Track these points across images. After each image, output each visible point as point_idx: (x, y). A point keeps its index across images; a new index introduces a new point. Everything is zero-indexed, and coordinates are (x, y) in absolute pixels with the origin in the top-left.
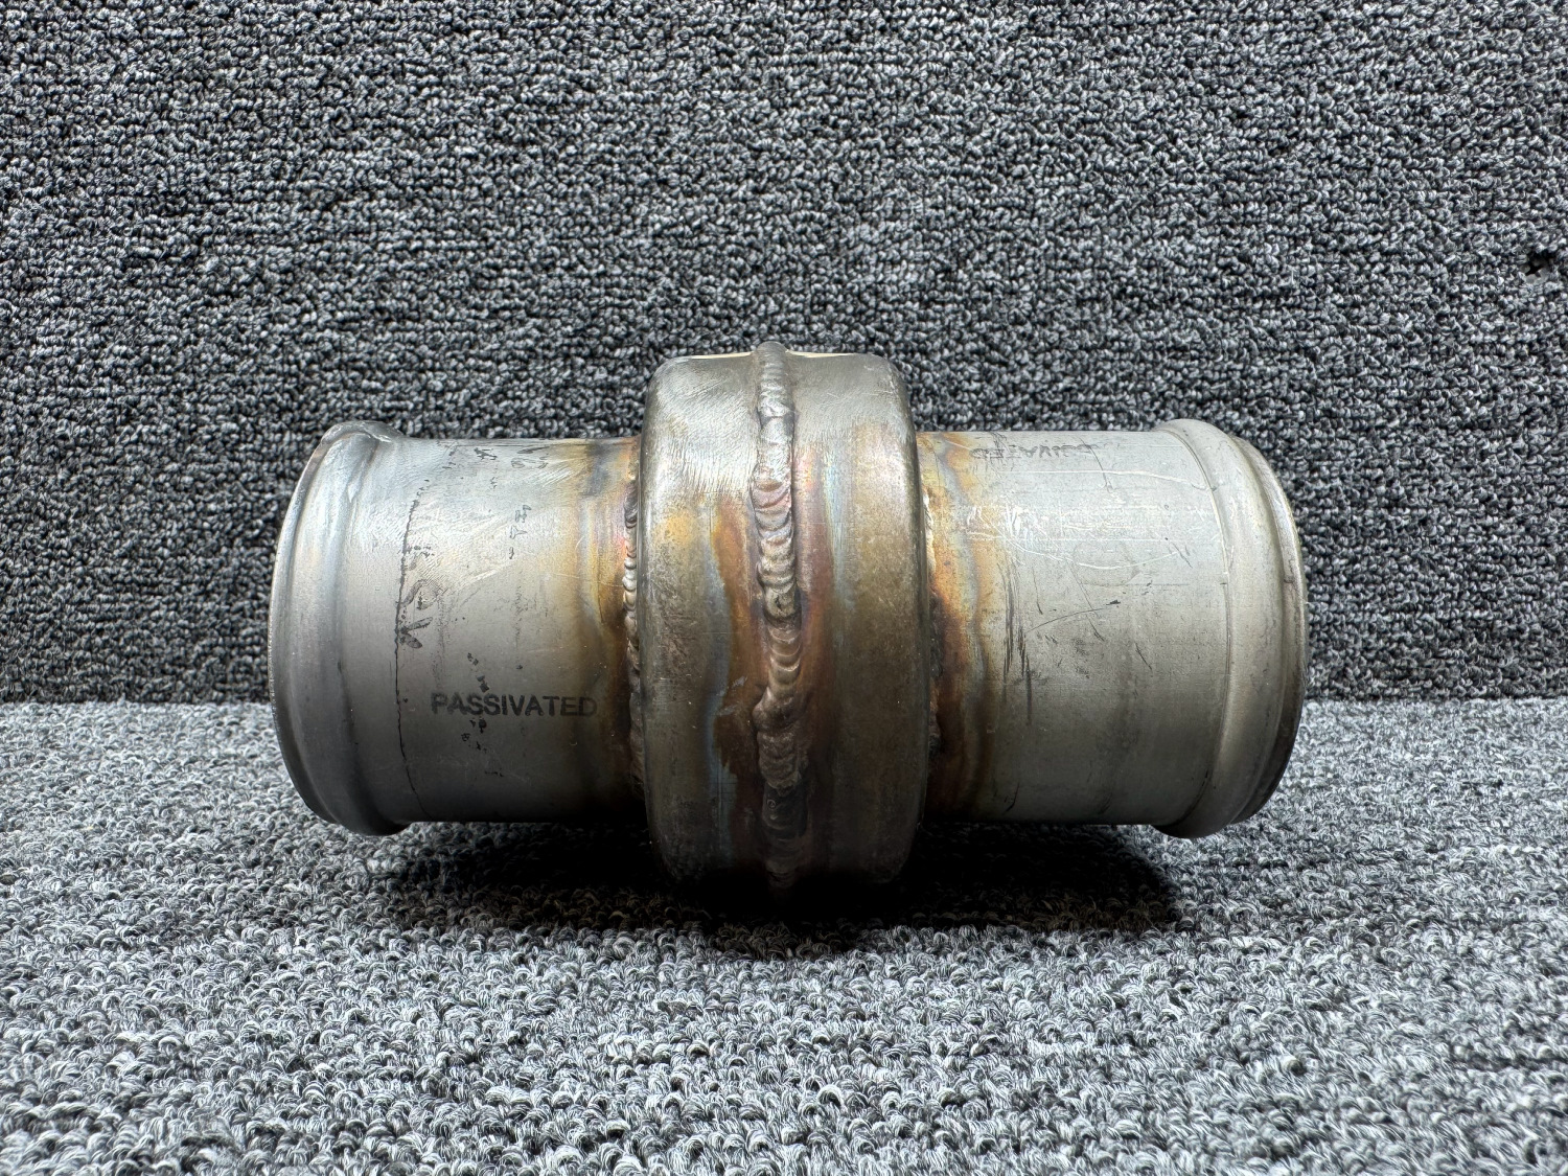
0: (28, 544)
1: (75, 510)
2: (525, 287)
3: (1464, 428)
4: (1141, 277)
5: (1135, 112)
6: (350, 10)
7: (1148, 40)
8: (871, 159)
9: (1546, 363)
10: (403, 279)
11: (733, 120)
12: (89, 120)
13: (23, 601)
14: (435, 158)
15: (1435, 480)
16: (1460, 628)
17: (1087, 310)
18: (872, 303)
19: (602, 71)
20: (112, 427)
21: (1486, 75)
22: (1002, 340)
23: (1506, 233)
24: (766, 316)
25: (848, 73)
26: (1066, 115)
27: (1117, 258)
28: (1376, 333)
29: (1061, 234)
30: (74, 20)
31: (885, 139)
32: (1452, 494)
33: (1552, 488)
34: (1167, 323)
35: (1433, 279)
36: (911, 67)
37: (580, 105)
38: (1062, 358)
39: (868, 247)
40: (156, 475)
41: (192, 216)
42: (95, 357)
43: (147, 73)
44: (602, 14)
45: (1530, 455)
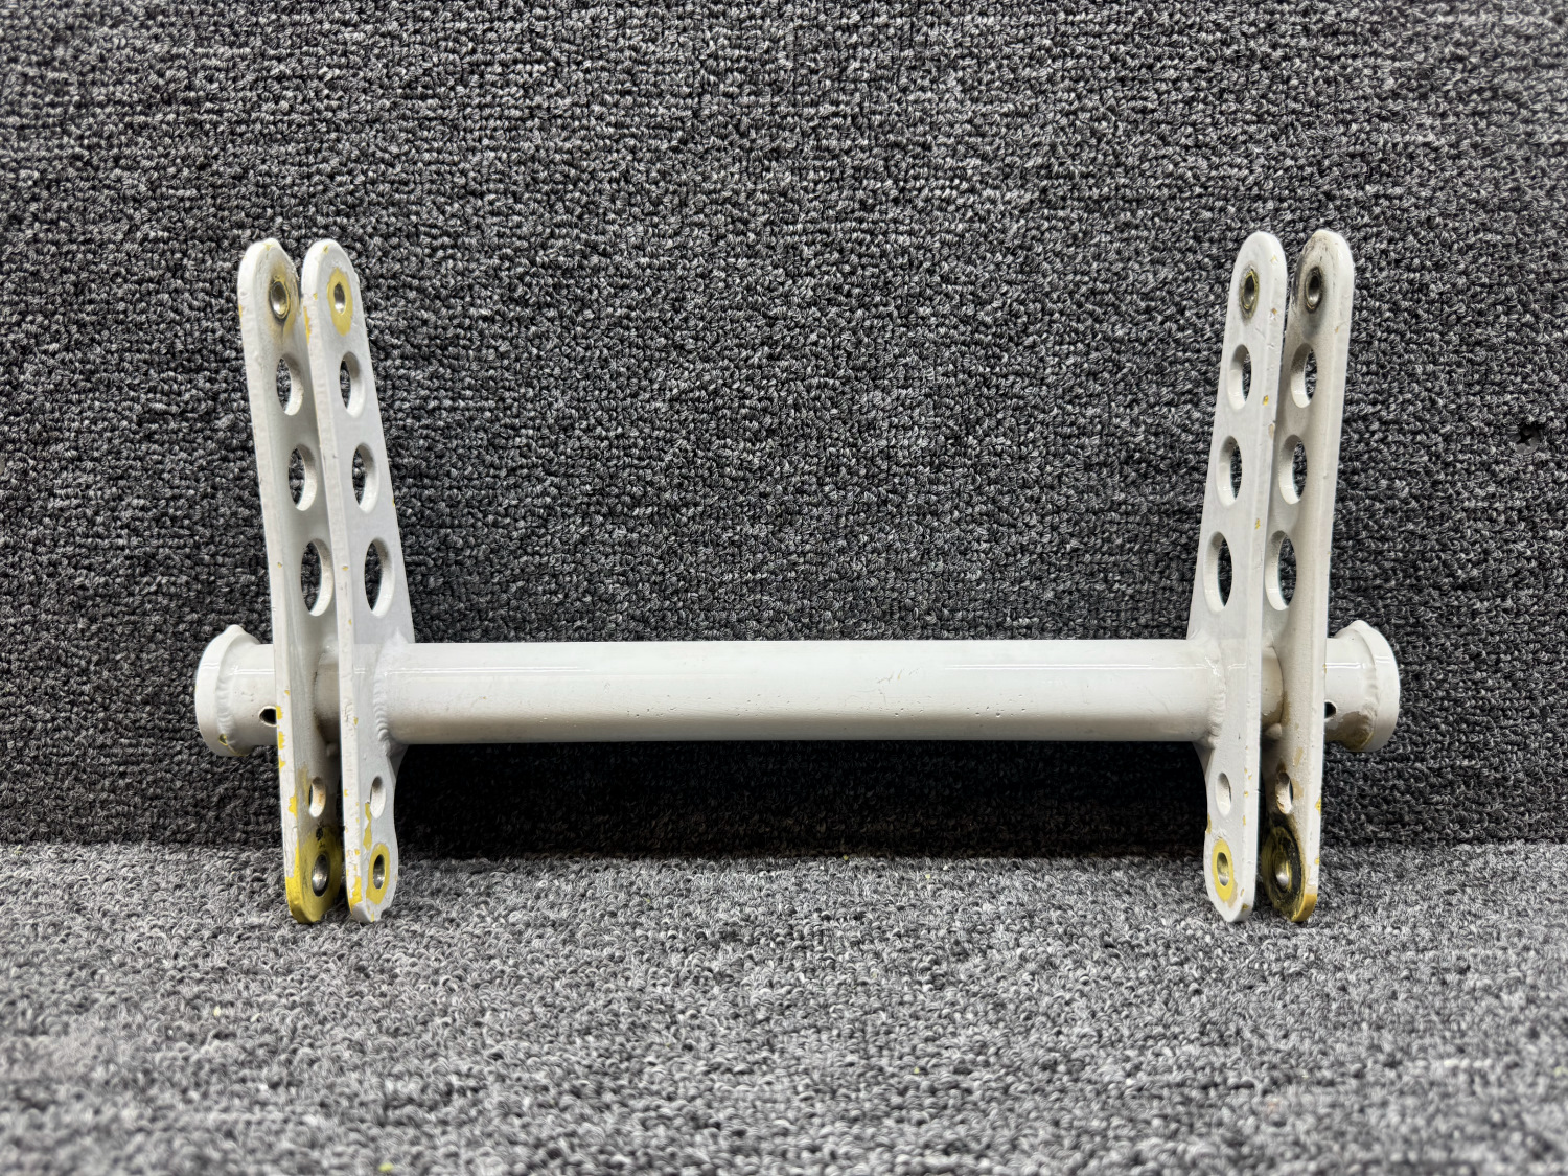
0: (50, 690)
1: (95, 658)
2: (543, 447)
3: (1456, 589)
4: (1148, 443)
5: (1145, 284)
6: (364, 173)
7: (1157, 215)
8: (884, 327)
9: (1533, 528)
10: (421, 437)
11: (748, 288)
12: (103, 279)
13: (46, 745)
14: (451, 319)
15: (1428, 638)
16: (1450, 776)
17: (1094, 475)
18: (885, 467)
19: (620, 236)
20: (130, 578)
21: (1481, 255)
22: (1011, 503)
23: (1498, 406)
24: (781, 478)
25: (861, 243)
26: (1077, 285)
27: (1124, 424)
28: (1374, 498)
29: (1070, 402)
30: (87, 180)
31: (898, 308)
32: (1444, 650)
33: (1538, 646)
34: (1173, 488)
35: (1429, 447)
36: (924, 238)
37: (596, 270)
38: (1069, 521)
39: (881, 413)
40: (177, 624)
41: (207, 373)
42: (113, 510)
43: (160, 233)
44: (617, 181)
45: (1518, 614)
